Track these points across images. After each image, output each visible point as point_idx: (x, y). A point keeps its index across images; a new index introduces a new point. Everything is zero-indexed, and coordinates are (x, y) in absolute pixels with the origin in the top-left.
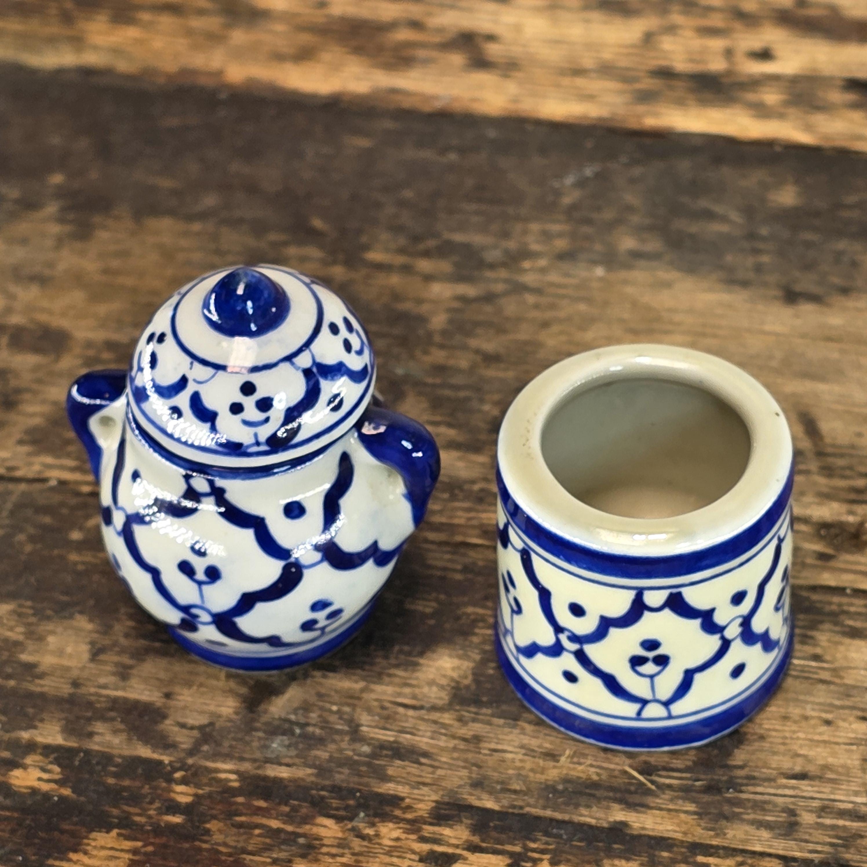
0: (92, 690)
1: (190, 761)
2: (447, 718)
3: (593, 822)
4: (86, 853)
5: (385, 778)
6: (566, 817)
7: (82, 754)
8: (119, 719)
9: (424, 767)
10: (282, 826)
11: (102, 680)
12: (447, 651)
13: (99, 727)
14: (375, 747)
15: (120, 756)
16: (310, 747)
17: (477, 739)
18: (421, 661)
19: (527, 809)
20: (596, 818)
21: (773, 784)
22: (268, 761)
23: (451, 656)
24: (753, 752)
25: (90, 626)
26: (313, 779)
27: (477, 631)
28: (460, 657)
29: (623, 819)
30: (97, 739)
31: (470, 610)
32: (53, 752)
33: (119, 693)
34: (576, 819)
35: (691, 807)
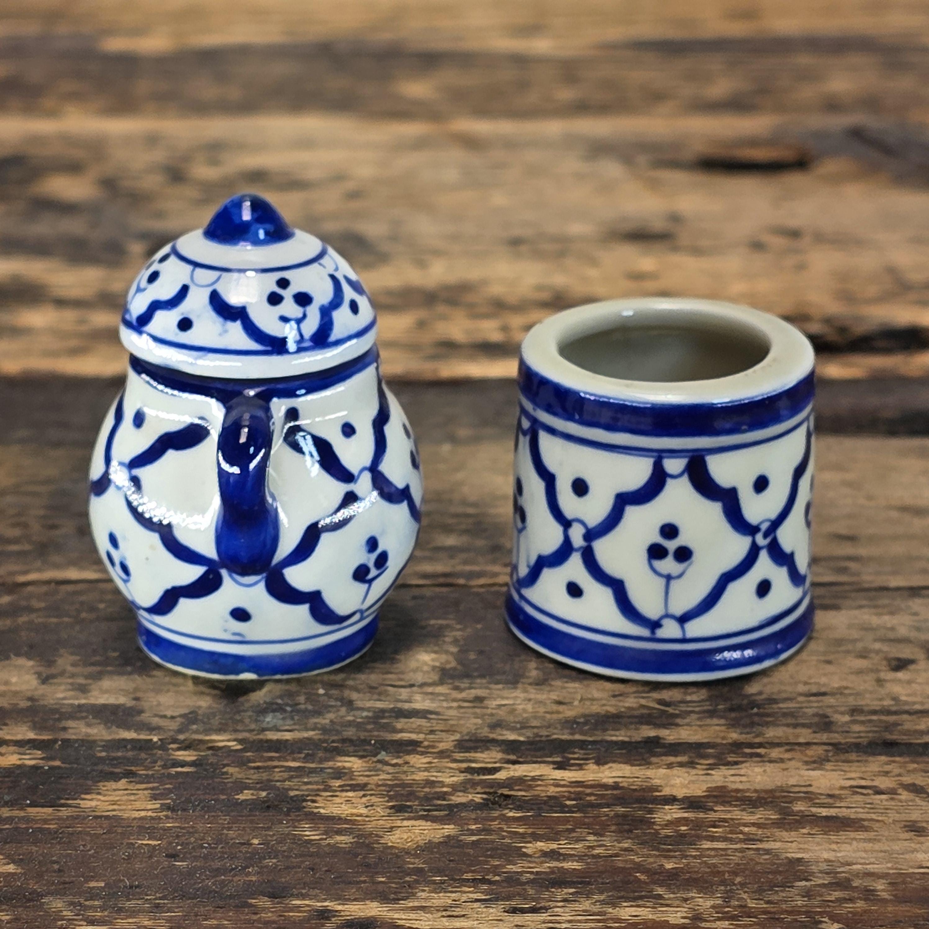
0: (52, 702)
1: (181, 737)
2: (440, 689)
3: (627, 739)
4: (99, 794)
5: (396, 731)
6: (599, 738)
7: (60, 743)
8: (91, 717)
9: (432, 721)
10: (302, 765)
11: (60, 695)
12: (422, 649)
13: (70, 723)
14: (375, 712)
15: (102, 740)
16: (307, 718)
17: (479, 700)
18: (398, 657)
19: (555, 736)
20: (628, 737)
21: (794, 701)
22: (264, 730)
23: (426, 652)
24: (765, 685)
25: (31, 663)
26: (318, 737)
27: (447, 633)
28: (435, 652)
29: (655, 734)
30: (71, 731)
31: (432, 622)
32: (26, 744)
33: (83, 701)
34: (609, 738)
35: (722, 721)
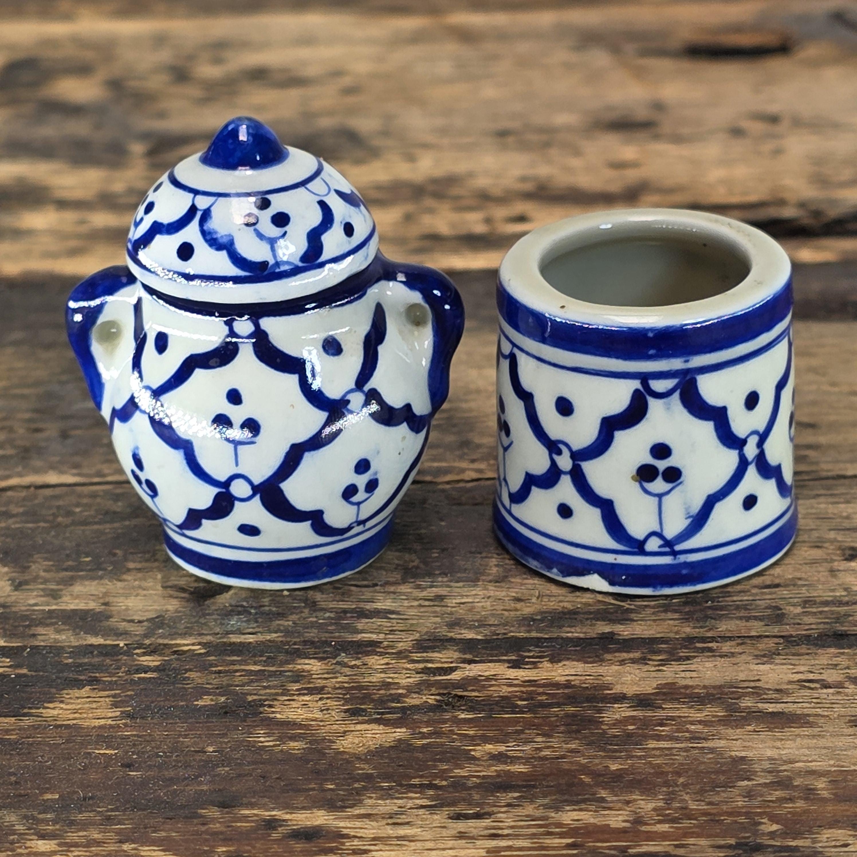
0: (23, 608)
1: (147, 642)
3: (582, 636)
4: (62, 702)
5: (357, 632)
6: (555, 635)
7: (28, 650)
8: (60, 623)
9: (392, 621)
10: (263, 668)
11: (32, 602)
13: (40, 630)
14: (337, 613)
15: (69, 647)
16: (271, 620)
17: (440, 598)
19: (511, 634)
20: (583, 633)
21: (748, 593)
22: (228, 633)
26: (280, 639)
29: (610, 630)
30: (40, 638)
33: (54, 607)
34: (564, 635)
